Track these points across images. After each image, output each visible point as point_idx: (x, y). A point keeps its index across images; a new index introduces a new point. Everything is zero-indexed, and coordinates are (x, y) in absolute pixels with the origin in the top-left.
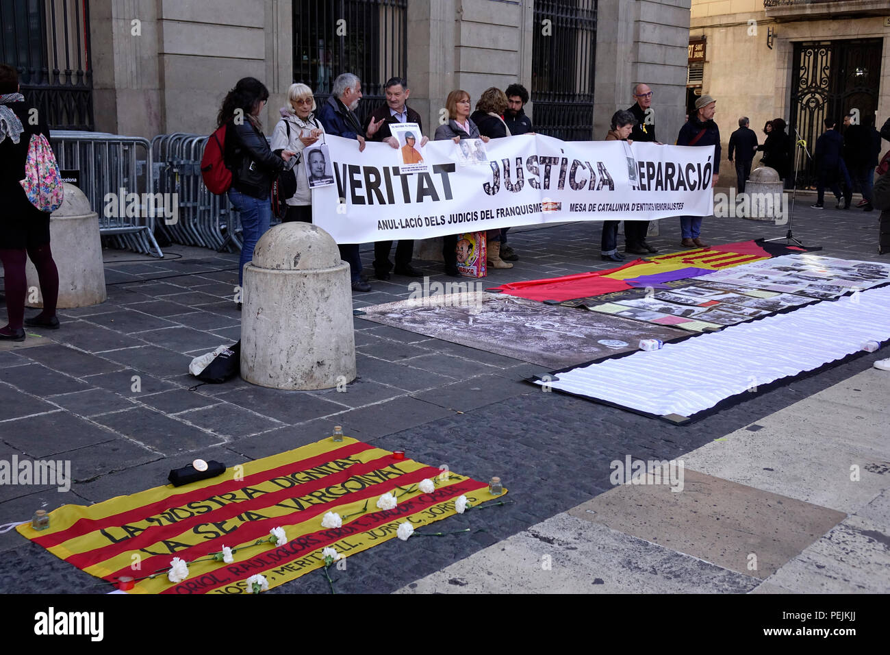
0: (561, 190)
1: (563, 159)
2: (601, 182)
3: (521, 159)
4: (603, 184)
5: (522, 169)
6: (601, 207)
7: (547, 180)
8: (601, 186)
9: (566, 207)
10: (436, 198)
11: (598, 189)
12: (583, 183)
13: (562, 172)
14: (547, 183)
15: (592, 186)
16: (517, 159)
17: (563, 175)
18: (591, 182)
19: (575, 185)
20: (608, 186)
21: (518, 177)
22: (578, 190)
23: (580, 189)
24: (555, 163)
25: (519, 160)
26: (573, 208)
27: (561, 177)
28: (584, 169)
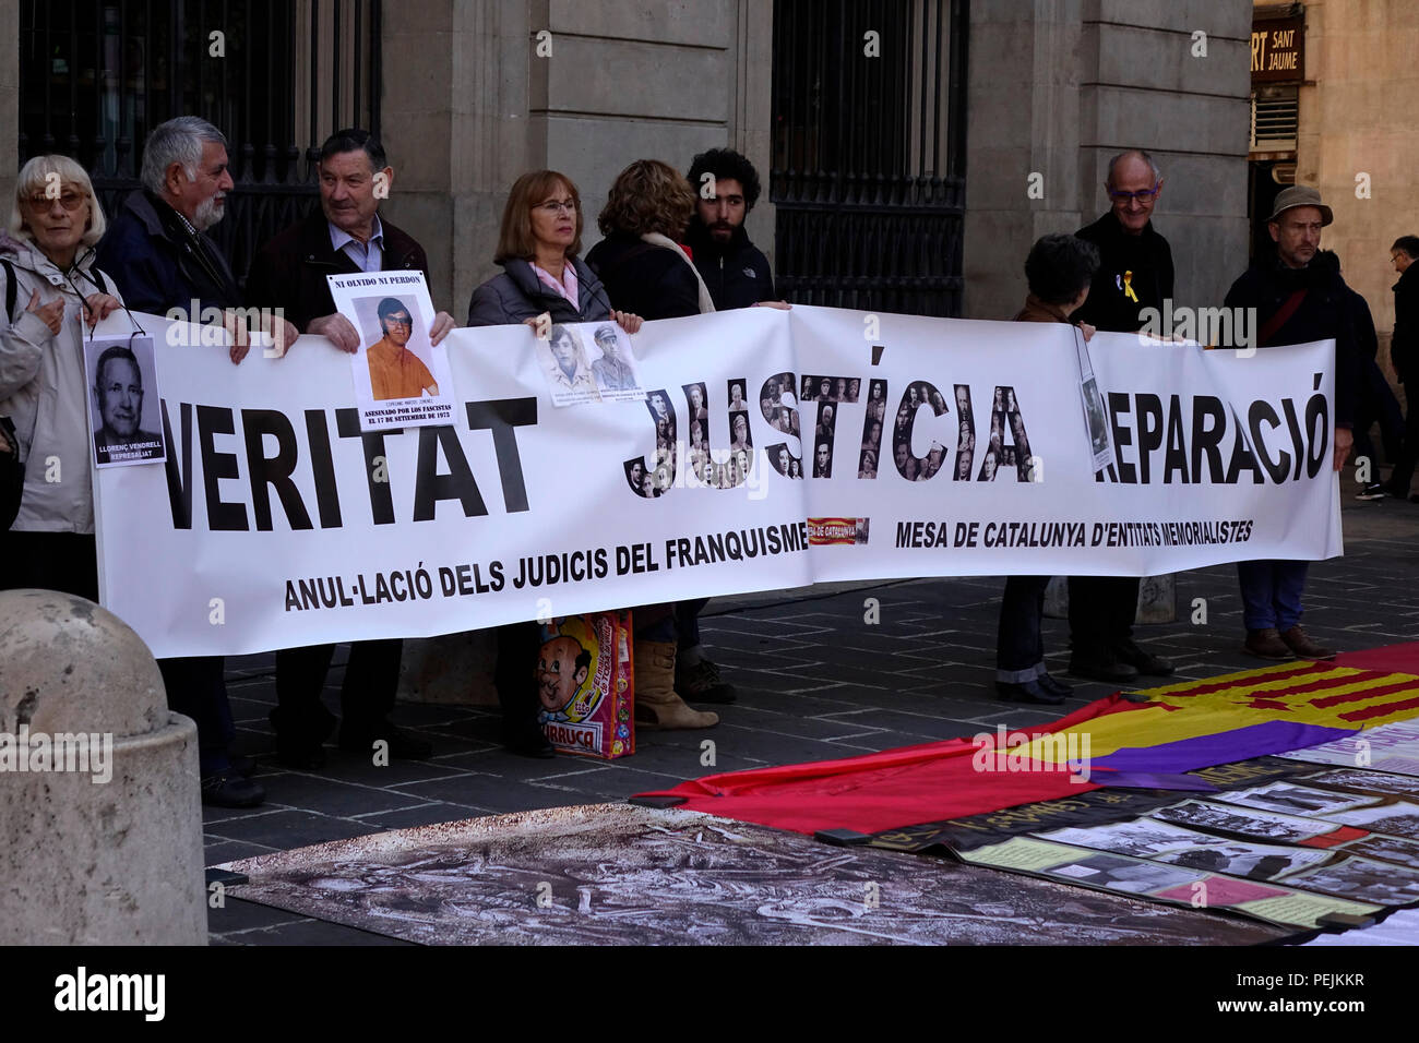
0: (867, 481)
1: (873, 382)
2: (992, 457)
3: (742, 383)
4: (999, 461)
5: (745, 414)
6: (994, 534)
7: (824, 448)
8: (991, 467)
9: (883, 531)
10: (475, 507)
11: (983, 477)
12: (936, 457)
13: (872, 423)
14: (824, 458)
15: (963, 467)
16: (731, 383)
17: (875, 434)
18: (959, 454)
19: (911, 463)
20: (1015, 468)
21: (734, 439)
22: (921, 483)
23: (928, 475)
24: (850, 397)
25: (737, 389)
26: (908, 535)
27: (866, 438)
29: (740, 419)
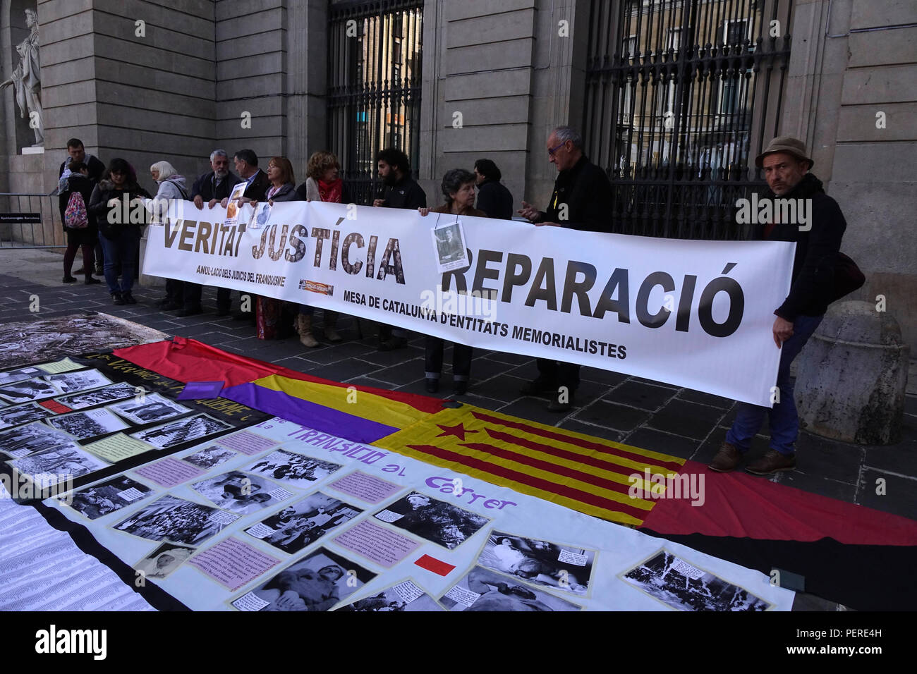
0: (332, 271)
1: (334, 232)
2: (382, 269)
3: (287, 226)
4: (386, 272)
6: (387, 305)
7: (318, 256)
8: (383, 274)
9: (339, 292)
11: (379, 277)
12: (359, 265)
13: (334, 248)
14: (318, 259)
15: (370, 272)
16: (284, 226)
17: (335, 253)
18: (368, 266)
19: (348, 267)
20: (395, 276)
22: (352, 275)
23: (356, 273)
25: (285, 228)
26: (349, 296)
27: (332, 254)
28: (359, 247)
29: (284, 238)
